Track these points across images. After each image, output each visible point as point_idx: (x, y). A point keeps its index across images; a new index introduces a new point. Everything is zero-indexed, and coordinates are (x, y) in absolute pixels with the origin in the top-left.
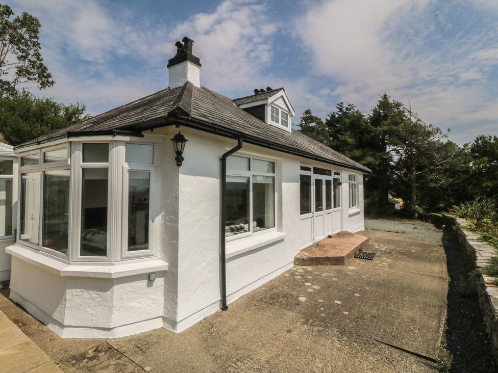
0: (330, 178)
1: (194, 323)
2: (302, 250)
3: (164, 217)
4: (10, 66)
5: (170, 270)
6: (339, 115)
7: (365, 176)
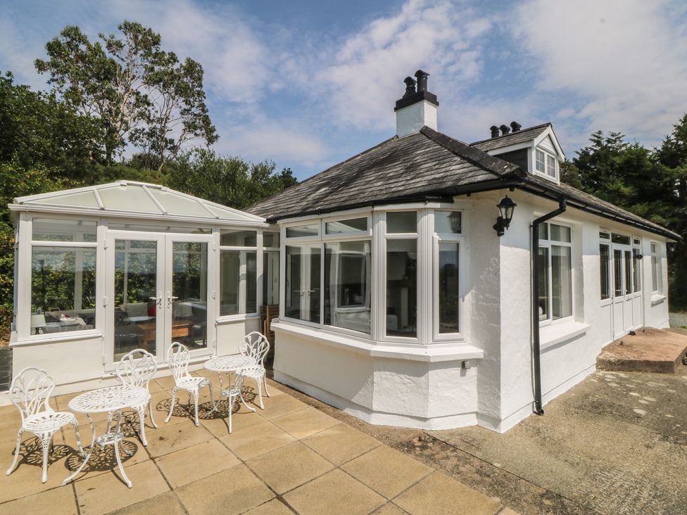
0: (629, 248)
1: (514, 425)
2: (604, 349)
3: (476, 297)
4: (176, 121)
5: (487, 359)
6: (595, 151)
7: (669, 245)
